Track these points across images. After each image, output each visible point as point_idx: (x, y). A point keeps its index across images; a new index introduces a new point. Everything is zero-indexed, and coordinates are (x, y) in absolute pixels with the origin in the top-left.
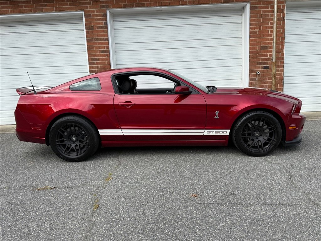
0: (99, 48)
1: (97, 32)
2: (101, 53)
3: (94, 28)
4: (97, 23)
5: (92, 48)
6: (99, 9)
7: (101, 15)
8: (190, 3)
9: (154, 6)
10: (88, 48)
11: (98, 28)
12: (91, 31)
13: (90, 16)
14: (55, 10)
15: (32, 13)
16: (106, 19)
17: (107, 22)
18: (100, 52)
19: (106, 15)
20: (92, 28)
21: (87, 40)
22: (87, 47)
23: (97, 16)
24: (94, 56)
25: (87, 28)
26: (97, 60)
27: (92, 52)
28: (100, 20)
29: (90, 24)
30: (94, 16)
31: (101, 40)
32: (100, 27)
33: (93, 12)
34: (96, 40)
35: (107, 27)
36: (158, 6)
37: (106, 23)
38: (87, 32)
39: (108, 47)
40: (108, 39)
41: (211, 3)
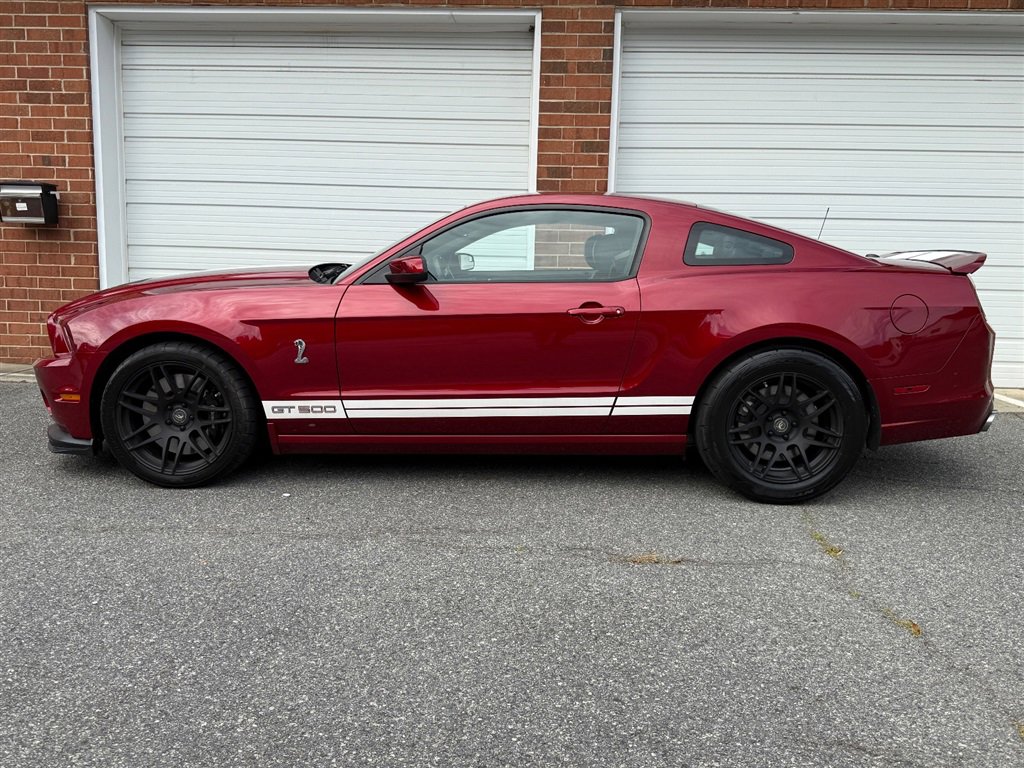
0: (578, 134)
1: (576, 81)
2: (582, 151)
3: (569, 67)
4: (580, 54)
5: (556, 134)
6: (591, 6)
7: (596, 27)
8: (897, 5)
9: (776, 7)
10: (542, 133)
11: (581, 68)
12: (558, 78)
13: (560, 27)
14: (449, 3)
15: (372, 8)
16: (611, 41)
17: (611, 52)
18: (579, 149)
19: (611, 27)
20: (563, 68)
21: (543, 107)
22: (539, 129)
23: (583, 27)
24: (557, 159)
25: (544, 67)
26: (565, 173)
27: (552, 147)
28: (591, 41)
29: (558, 54)
30: (574, 27)
31: (589, 108)
32: (590, 67)
33: (572, 14)
34: (569, 107)
35: (610, 68)
36: (790, 7)
37: (610, 54)
38: (544, 81)
39: (606, 134)
40: (608, 108)
41: (969, 6)
